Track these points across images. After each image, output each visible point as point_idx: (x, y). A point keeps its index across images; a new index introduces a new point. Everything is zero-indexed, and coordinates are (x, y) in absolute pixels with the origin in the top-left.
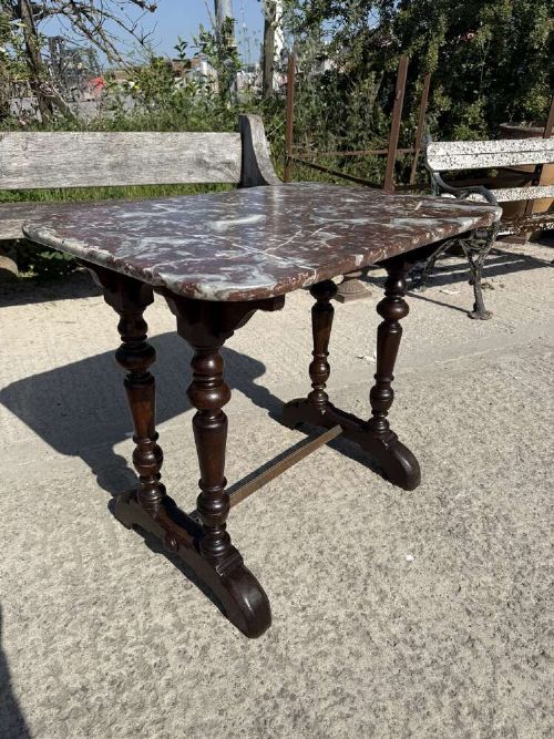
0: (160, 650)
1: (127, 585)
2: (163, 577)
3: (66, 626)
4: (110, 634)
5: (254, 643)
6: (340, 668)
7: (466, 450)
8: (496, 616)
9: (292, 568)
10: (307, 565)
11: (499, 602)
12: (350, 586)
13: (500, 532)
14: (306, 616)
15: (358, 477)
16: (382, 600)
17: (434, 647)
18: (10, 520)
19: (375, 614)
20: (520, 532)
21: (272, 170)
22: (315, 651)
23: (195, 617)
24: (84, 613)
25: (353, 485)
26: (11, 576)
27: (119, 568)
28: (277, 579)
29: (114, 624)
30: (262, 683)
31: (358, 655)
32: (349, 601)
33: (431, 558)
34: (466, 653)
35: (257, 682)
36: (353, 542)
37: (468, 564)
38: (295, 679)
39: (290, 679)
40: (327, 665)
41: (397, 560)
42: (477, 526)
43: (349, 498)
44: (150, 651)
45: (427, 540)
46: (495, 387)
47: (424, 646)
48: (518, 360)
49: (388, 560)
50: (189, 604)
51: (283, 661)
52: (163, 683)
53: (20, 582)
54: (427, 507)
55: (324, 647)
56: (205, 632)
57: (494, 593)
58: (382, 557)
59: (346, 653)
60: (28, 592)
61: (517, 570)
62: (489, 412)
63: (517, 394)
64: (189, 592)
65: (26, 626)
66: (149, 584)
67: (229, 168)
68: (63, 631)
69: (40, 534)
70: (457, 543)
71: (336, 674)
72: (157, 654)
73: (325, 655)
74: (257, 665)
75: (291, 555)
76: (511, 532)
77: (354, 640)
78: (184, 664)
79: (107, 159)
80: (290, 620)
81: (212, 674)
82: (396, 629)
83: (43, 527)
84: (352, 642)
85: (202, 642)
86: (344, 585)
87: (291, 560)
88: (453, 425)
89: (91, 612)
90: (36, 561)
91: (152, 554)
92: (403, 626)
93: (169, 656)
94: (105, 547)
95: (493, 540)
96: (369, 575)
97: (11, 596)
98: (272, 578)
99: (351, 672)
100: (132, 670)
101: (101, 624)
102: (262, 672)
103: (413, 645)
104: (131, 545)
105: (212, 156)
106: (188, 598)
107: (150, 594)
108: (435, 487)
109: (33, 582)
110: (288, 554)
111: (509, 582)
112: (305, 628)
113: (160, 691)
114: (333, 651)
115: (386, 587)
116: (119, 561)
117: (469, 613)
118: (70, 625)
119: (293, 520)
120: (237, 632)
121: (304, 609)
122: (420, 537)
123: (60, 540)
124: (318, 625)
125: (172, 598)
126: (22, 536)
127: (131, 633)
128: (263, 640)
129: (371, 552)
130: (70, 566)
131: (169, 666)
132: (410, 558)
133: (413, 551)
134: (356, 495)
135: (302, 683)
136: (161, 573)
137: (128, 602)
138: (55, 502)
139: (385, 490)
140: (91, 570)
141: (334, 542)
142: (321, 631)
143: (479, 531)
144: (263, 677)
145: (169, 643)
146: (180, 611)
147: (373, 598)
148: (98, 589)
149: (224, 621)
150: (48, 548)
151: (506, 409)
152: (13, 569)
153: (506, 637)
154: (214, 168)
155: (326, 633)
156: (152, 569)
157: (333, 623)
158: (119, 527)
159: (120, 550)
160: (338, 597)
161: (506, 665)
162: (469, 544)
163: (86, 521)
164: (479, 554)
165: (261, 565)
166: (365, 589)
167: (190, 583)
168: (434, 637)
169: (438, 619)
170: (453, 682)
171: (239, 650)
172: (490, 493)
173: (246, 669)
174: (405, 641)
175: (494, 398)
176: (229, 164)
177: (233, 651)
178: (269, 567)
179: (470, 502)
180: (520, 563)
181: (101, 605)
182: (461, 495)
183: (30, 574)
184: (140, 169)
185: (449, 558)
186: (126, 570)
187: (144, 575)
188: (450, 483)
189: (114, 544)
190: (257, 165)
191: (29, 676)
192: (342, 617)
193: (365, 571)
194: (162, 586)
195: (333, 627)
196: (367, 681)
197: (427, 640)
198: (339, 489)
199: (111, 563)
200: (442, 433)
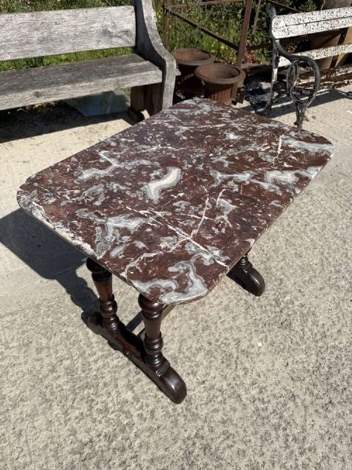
0: (128, 415)
1: (102, 373)
2: (123, 367)
3: (73, 403)
4: (99, 406)
5: (179, 406)
6: (225, 418)
7: (291, 263)
8: (307, 379)
9: (194, 355)
10: (202, 353)
11: (309, 371)
12: (228, 366)
13: (310, 323)
14: (205, 387)
15: (228, 288)
16: (246, 374)
17: (274, 402)
18: (24, 332)
19: (242, 384)
20: (321, 323)
21: (160, 39)
22: (212, 408)
23: (144, 392)
24: (82, 394)
25: (225, 294)
26: (34, 372)
27: (96, 361)
28: (187, 363)
29: (99, 400)
30: (186, 431)
31: (234, 410)
32: (228, 375)
33: (272, 344)
34: (291, 404)
35: (183, 431)
36: (228, 335)
37: (292, 346)
38: (203, 427)
39: (200, 427)
40: (218, 417)
41: (253, 347)
42: (297, 320)
43: (224, 304)
44: (123, 416)
45: (270, 331)
46: (309, 211)
47: (269, 402)
48: (323, 186)
49: (248, 347)
50: (140, 384)
51: (195, 416)
52: (132, 435)
53: (41, 376)
54: (269, 307)
55: (217, 406)
56: (151, 401)
57: (306, 365)
58: (244, 345)
59: (228, 409)
60: (47, 383)
61: (319, 349)
62: (304, 232)
63: (322, 216)
64: (139, 376)
65: (51, 405)
66: (115, 372)
67: (127, 35)
68: (72, 407)
69: (44, 341)
70: (287, 332)
71: (224, 422)
72: (127, 417)
73: (216, 411)
74: (181, 420)
75: (193, 347)
76: (315, 323)
77: (232, 401)
78: (142, 422)
79: (36, 36)
80: (197, 390)
81: (158, 427)
82: (254, 392)
83: (45, 335)
84: (231, 402)
85: (150, 408)
86: (224, 365)
87: (193, 350)
88: (283, 243)
89: (86, 393)
90: (47, 361)
91: (113, 351)
92: (258, 390)
93: (133, 418)
94: (85, 348)
95: (306, 329)
96: (238, 358)
97: (37, 386)
98: (184, 363)
99: (232, 420)
100: (115, 427)
101: (93, 400)
102: (185, 424)
103: (263, 402)
104: (100, 346)
105: (114, 27)
106: (139, 380)
107: (117, 379)
108: (273, 292)
109: (48, 375)
110: (191, 346)
111: (314, 358)
112: (205, 394)
113: (132, 440)
114: (221, 408)
115: (247, 365)
116: (95, 357)
117: (293, 379)
118: (75, 402)
119: (192, 322)
120: (169, 400)
121: (204, 382)
122: (265, 330)
123: (57, 345)
124: (212, 392)
125: (129, 381)
126: (34, 343)
127: (110, 405)
128: (183, 404)
129: (238, 341)
130: (66, 363)
131: (134, 424)
132: (260, 344)
133: (261, 339)
134: (227, 301)
135: (206, 429)
136: (120, 364)
137: (105, 385)
138: (49, 316)
139: (244, 297)
140: (80, 365)
141: (217, 336)
142: (214, 396)
143: (298, 323)
144: (186, 426)
145: (132, 410)
146: (135, 389)
147: (241, 373)
148: (86, 377)
149: (161, 394)
150: (52, 351)
151: (315, 229)
152: (34, 367)
153: (312, 393)
154: (116, 36)
155: (217, 397)
156: (115, 362)
157: (220, 390)
158: (91, 333)
159: (94, 350)
160: (222, 373)
161: (311, 410)
162: (293, 333)
163: (70, 330)
164: (298, 340)
165: (177, 355)
166: (236, 367)
167: (138, 370)
168: (274, 396)
169: (276, 384)
170: (284, 422)
171: (171, 412)
172: (304, 296)
173: (176, 423)
174: (259, 399)
175: (308, 220)
176: (126, 32)
177: (168, 413)
178: (181, 356)
179: (293, 303)
180: (320, 344)
181: (90, 388)
182: (288, 298)
183: (45, 371)
184: (61, 41)
185: (281, 343)
186: (100, 363)
187: (111, 366)
188: (281, 289)
189: (89, 345)
190: (148, 35)
191: (59, 437)
192: (225, 387)
193: (235, 355)
194: (123, 373)
195: (220, 393)
196: (240, 425)
197: (271, 398)
198: (217, 298)
199: (91, 359)
200: (276, 250)
